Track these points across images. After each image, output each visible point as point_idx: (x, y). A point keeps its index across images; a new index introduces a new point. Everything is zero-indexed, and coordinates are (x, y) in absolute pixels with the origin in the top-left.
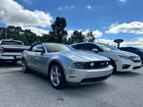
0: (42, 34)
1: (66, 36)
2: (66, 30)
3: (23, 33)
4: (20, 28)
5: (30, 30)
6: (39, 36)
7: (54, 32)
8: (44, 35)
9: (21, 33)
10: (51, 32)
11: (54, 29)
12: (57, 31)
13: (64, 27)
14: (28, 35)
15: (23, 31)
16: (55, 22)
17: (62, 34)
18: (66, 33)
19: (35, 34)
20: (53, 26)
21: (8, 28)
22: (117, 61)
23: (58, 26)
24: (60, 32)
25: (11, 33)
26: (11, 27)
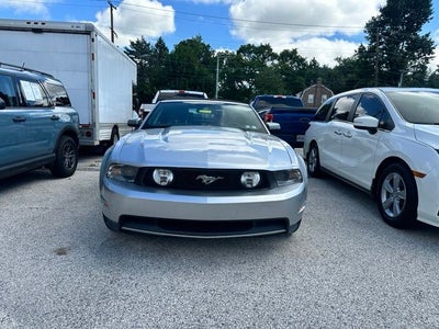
0: (337, 59)
1: (427, 59)
2: (427, 35)
3: (276, 62)
4: (267, 47)
5: (295, 51)
6: (325, 68)
7: (372, 50)
8: (345, 61)
9: (269, 64)
10: (364, 48)
11: (373, 38)
12: (388, 42)
13: (420, 24)
14: (287, 69)
15: (274, 56)
16: (381, 10)
17: (406, 54)
18: (426, 47)
19: (314, 61)
20: (373, 27)
21: (238, 52)
22: (422, 176)
23: (394, 25)
24: (398, 44)
25: (244, 64)
26: (246, 49)
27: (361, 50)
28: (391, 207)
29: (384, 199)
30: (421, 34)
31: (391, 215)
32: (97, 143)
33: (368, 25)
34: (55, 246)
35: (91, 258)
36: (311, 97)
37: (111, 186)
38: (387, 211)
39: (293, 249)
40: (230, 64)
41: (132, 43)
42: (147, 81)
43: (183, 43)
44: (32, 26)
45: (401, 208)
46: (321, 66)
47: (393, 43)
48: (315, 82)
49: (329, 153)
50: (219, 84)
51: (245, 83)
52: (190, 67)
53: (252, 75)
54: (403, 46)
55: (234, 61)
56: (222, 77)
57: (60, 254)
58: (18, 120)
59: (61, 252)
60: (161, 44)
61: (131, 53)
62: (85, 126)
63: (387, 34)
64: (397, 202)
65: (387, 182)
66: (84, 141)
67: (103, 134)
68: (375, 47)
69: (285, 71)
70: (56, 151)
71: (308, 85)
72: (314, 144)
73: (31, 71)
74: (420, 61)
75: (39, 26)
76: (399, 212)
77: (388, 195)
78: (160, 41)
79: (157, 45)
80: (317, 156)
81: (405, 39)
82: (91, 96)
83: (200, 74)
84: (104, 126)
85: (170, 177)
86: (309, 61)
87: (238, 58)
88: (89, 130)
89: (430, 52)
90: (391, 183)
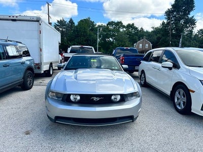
0: (152, 28)
1: (193, 28)
2: (193, 17)
3: (125, 29)
4: (121, 23)
5: (133, 24)
6: (147, 32)
8: (156, 28)
9: (121, 30)
10: (164, 23)
11: (168, 18)
12: (175, 20)
13: (189, 12)
14: (130, 32)
15: (124, 27)
16: (172, 6)
17: (183, 25)
18: (192, 22)
19: (142, 28)
20: (169, 13)
21: (107, 25)
22: (193, 92)
23: (178, 12)
24: (180, 21)
25: (110, 31)
26: (111, 23)
27: (163, 23)
28: (179, 104)
29: (176, 100)
30: (190, 16)
31: (180, 108)
32: (42, 72)
33: (166, 13)
34: (24, 130)
35: (42, 136)
36: (141, 45)
37: (50, 102)
38: (178, 106)
39: (136, 128)
40: (104, 30)
41: (58, 21)
42: (65, 38)
43: (81, 21)
44: (12, 18)
45: (184, 106)
46: (145, 31)
47: (177, 20)
48: (143, 38)
49: (150, 77)
50: (98, 40)
51: (111, 39)
52: (85, 32)
53: (114, 35)
54: (182, 22)
55: (105, 29)
56: (100, 36)
57: (27, 134)
58: (5, 66)
59: (27, 133)
60: (71, 21)
61: (58, 25)
62: (37, 64)
63: (175, 16)
64: (182, 103)
65: (177, 93)
66: (36, 71)
67: (45, 68)
68: (169, 22)
69: (129, 33)
70: (24, 78)
71: (139, 40)
72: (143, 72)
73: (11, 41)
74: (190, 28)
75: (15, 18)
76: (183, 107)
77: (178, 99)
78: (71, 20)
79: (70, 22)
80: (145, 77)
81: (183, 18)
82: (39, 50)
83: (90, 35)
84: (46, 64)
85: (79, 98)
86: (139, 29)
87: (107, 28)
88: (39, 66)
89: (194, 24)
90: (179, 93)
